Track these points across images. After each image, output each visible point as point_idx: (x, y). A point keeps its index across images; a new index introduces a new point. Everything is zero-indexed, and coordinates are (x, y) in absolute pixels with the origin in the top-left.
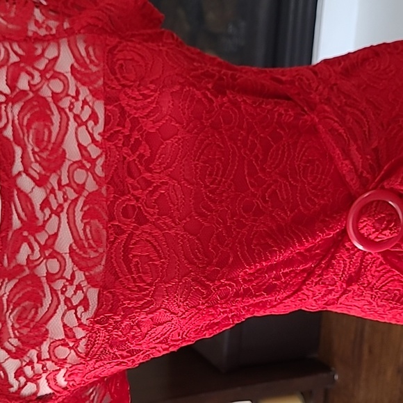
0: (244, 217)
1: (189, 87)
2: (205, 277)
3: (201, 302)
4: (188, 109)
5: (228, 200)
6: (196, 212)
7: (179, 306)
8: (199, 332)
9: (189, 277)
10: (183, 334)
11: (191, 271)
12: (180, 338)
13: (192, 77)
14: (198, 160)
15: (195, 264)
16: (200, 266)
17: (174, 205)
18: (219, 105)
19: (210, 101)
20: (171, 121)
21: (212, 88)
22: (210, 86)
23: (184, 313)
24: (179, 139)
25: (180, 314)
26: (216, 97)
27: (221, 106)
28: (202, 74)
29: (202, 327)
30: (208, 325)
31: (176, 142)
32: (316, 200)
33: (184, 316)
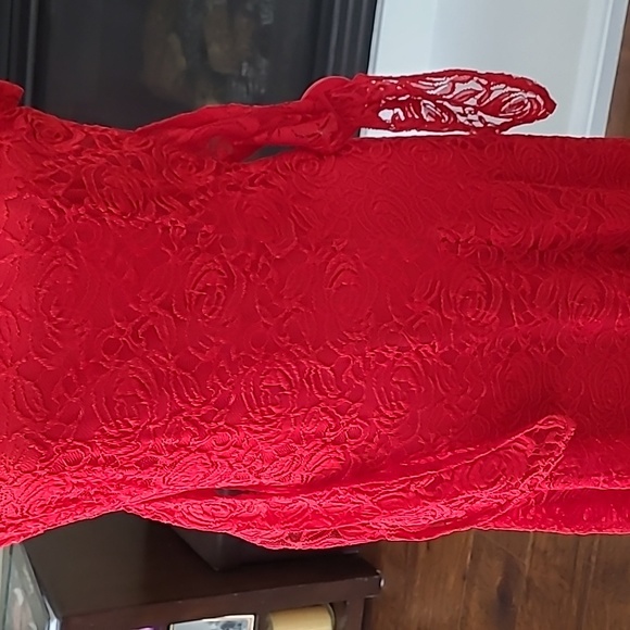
0: (104, 360)
1: (30, 194)
2: (43, 434)
3: (38, 466)
4: (28, 221)
5: (83, 337)
6: (35, 352)
7: (8, 470)
8: (47, 509)
9: (22, 433)
10: (22, 510)
11: (25, 426)
12: (19, 514)
13: (35, 181)
14: (40, 286)
15: (30, 417)
16: (38, 419)
17: (6, 342)
18: (74, 217)
19: (60, 212)
20: (5, 236)
21: (63, 195)
22: (60, 193)
23: (16, 480)
24: (15, 259)
25: (11, 480)
26: (69, 207)
27: (76, 218)
28: (51, 177)
29: (50, 503)
30: (59, 501)
31: (12, 263)
32: (212, 339)
33: (16, 484)
